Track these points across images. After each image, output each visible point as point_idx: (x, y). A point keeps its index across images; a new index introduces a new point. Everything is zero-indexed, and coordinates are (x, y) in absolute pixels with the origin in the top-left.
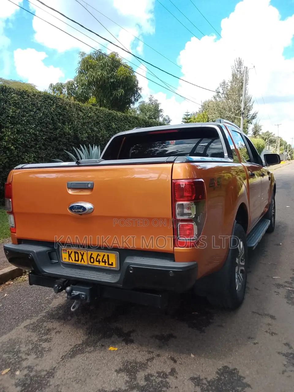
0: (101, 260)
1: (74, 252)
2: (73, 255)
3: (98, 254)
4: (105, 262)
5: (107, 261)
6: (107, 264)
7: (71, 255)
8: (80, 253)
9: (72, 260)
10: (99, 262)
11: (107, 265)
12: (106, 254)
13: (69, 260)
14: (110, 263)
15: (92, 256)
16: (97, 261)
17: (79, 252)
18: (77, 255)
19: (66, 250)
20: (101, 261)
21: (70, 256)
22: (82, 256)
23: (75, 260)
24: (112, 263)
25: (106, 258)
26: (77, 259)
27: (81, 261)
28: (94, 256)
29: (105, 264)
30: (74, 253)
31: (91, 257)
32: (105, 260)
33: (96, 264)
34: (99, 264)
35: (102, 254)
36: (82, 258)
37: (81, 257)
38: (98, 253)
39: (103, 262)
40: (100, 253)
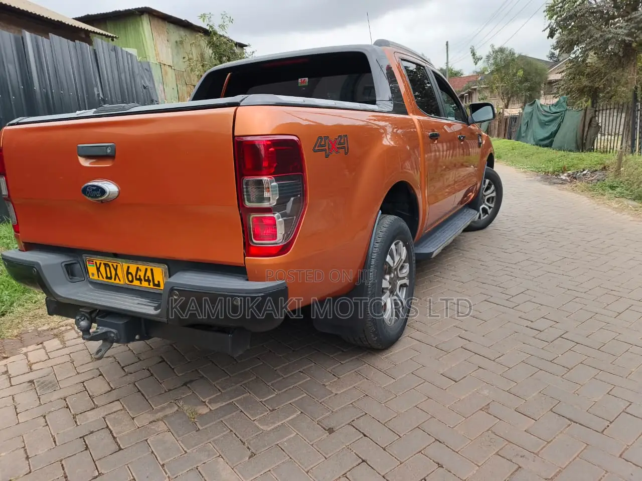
0: (142, 277)
1: (104, 264)
2: (102, 269)
3: (138, 268)
4: (148, 281)
5: (151, 278)
6: (151, 283)
7: (101, 269)
8: (112, 265)
9: (103, 278)
10: (140, 280)
11: (152, 286)
12: (149, 269)
13: (99, 277)
14: (156, 282)
15: (129, 271)
16: (137, 279)
17: (110, 264)
18: (108, 269)
19: (93, 261)
20: (143, 280)
21: (98, 269)
22: (116, 270)
23: (107, 278)
24: (159, 282)
25: (149, 274)
26: (109, 276)
27: (115, 279)
28: (133, 270)
29: (149, 285)
30: (104, 266)
31: (128, 273)
32: (148, 277)
33: (136, 283)
34: (141, 283)
35: (143, 268)
36: (116, 274)
37: (114, 272)
38: (138, 266)
39: (145, 280)
40: (140, 267)
